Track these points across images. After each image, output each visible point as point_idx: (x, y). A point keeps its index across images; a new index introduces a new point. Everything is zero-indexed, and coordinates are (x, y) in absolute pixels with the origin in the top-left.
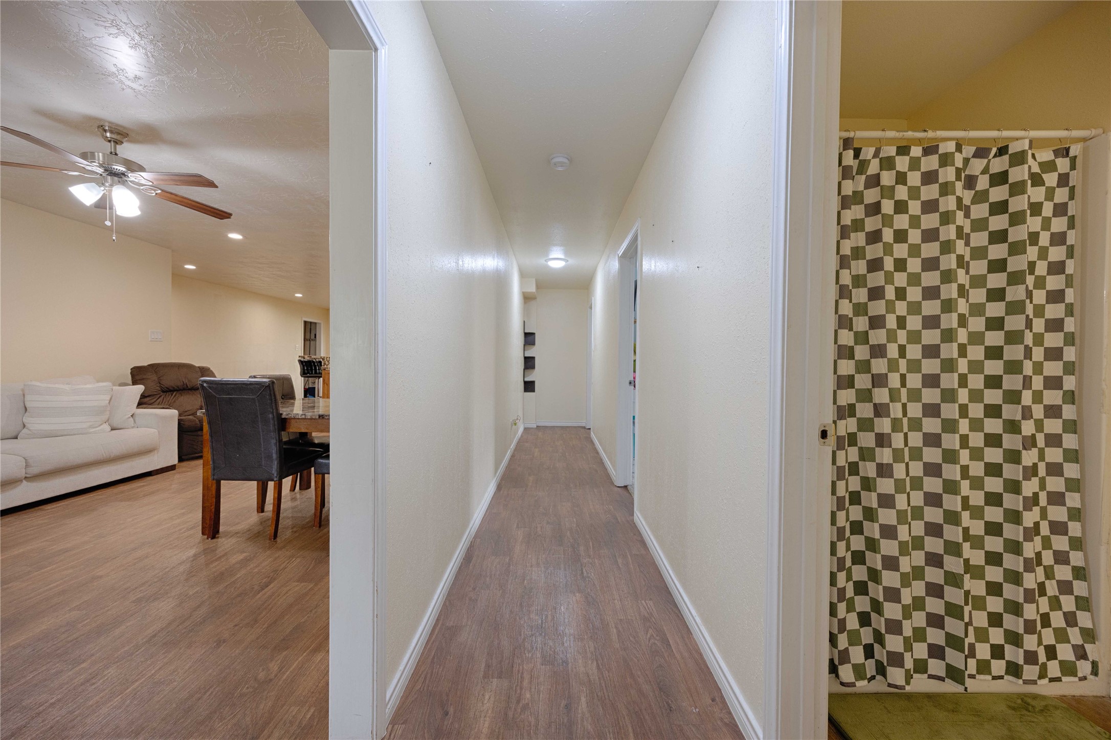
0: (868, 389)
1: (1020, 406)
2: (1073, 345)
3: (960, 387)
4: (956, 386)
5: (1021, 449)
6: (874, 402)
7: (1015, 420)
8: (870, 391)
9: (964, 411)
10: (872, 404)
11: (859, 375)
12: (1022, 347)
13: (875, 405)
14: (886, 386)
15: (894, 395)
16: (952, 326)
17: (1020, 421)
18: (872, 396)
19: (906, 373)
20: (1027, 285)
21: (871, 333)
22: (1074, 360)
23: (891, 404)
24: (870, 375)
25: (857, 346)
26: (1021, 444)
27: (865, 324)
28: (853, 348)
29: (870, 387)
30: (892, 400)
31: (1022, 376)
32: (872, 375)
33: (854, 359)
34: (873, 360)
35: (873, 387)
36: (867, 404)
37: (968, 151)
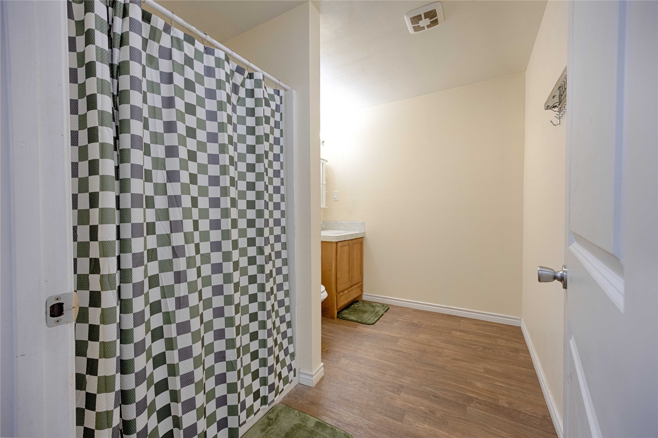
0: (167, 234)
1: (264, 238)
2: (284, 202)
3: (232, 228)
4: (230, 228)
5: (265, 264)
6: (172, 246)
7: (261, 247)
8: (168, 236)
9: (235, 244)
10: (171, 247)
11: (159, 222)
12: (263, 201)
13: (173, 247)
14: (182, 231)
15: (188, 238)
16: (226, 184)
17: (263, 247)
18: (170, 240)
19: (198, 219)
20: (264, 164)
21: (169, 185)
22: (284, 210)
23: (186, 245)
24: (169, 221)
25: (157, 196)
26: (265, 261)
27: (163, 175)
28: (153, 198)
29: (169, 232)
30: (187, 242)
31: (264, 219)
32: (170, 221)
33: (154, 208)
34: (170, 209)
35: (171, 232)
36: (167, 248)
37: (233, 66)
